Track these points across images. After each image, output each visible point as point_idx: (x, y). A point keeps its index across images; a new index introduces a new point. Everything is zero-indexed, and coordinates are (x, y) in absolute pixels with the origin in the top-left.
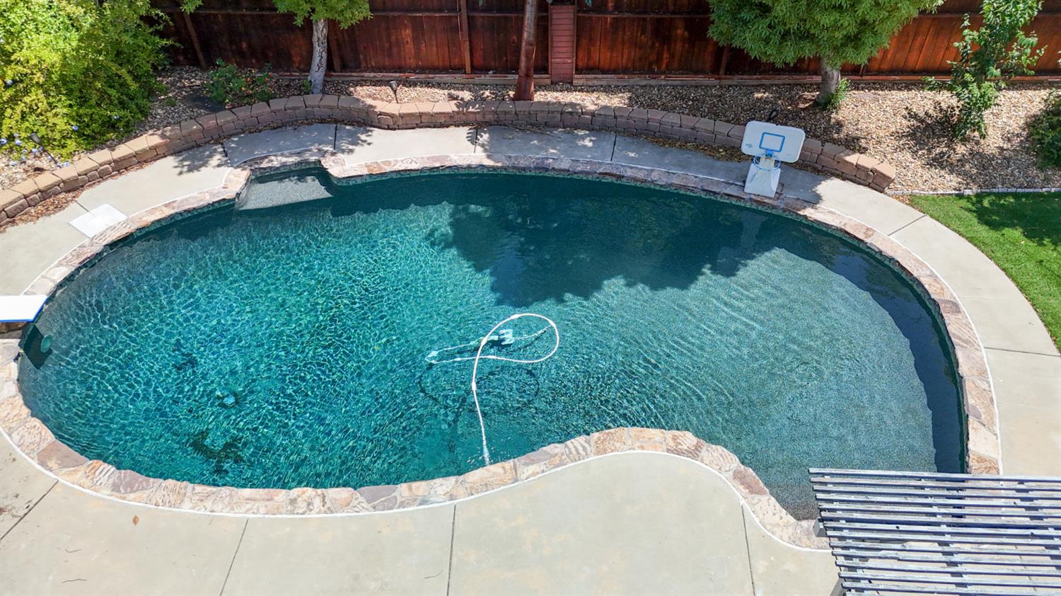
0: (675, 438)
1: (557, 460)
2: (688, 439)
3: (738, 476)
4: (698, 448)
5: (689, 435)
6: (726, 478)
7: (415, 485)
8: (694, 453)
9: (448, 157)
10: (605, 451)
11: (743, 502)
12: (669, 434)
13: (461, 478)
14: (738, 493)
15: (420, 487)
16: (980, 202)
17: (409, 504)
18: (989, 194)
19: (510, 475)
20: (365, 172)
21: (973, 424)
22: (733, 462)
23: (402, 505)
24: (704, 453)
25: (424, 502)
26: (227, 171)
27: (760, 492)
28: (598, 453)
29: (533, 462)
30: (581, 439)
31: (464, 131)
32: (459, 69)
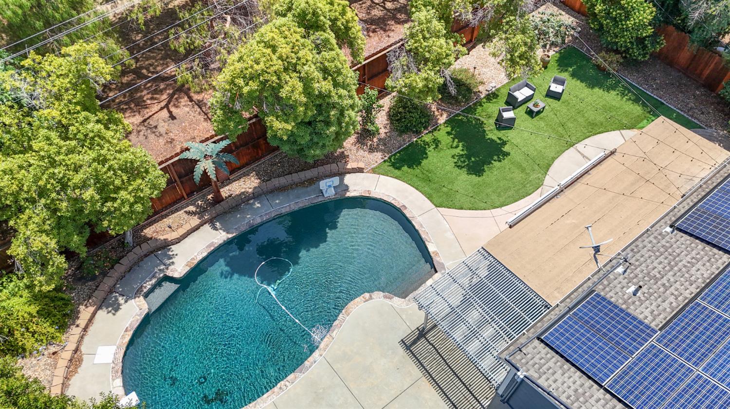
0: (363, 297)
1: (339, 325)
2: (367, 295)
3: (385, 297)
4: (371, 296)
5: (366, 294)
6: (382, 299)
7: (309, 359)
8: (371, 298)
9: (213, 242)
10: (349, 314)
11: (390, 303)
12: (361, 297)
13: (319, 348)
14: (387, 301)
15: (311, 359)
16: (391, 161)
17: (312, 366)
18: (392, 156)
19: (331, 339)
20: (188, 268)
21: (427, 243)
22: (381, 294)
23: (310, 367)
24: (373, 296)
25: (315, 362)
27: (392, 298)
28: (348, 316)
29: (334, 331)
30: (341, 315)
31: (208, 227)
32: (182, 198)
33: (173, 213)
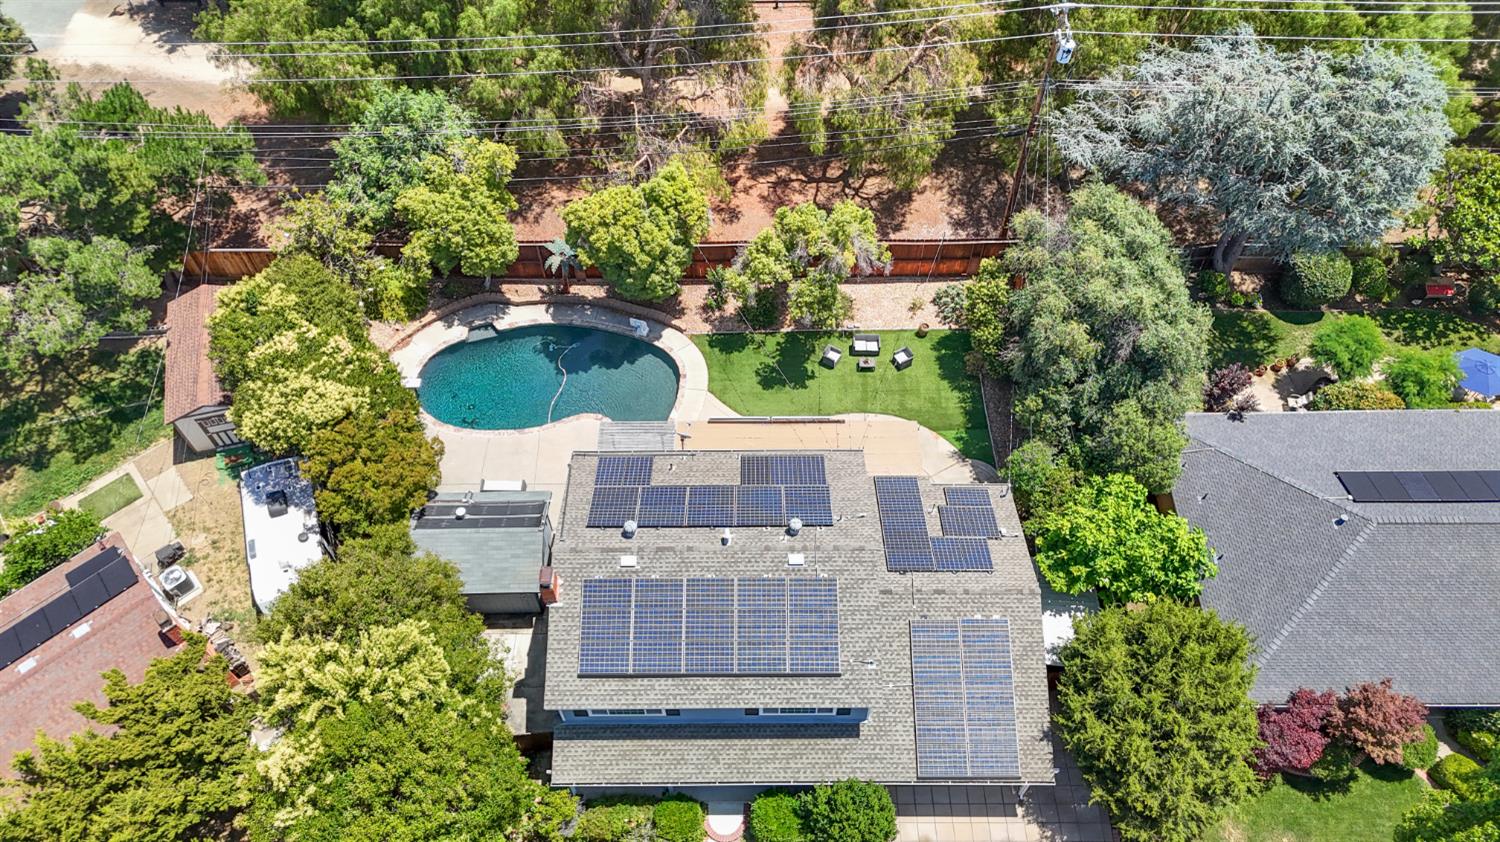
9: (538, 320)
13: (541, 427)
16: (712, 337)
18: (717, 334)
20: (508, 327)
26: (461, 327)
31: (544, 307)
32: (541, 277)
33: (530, 283)
